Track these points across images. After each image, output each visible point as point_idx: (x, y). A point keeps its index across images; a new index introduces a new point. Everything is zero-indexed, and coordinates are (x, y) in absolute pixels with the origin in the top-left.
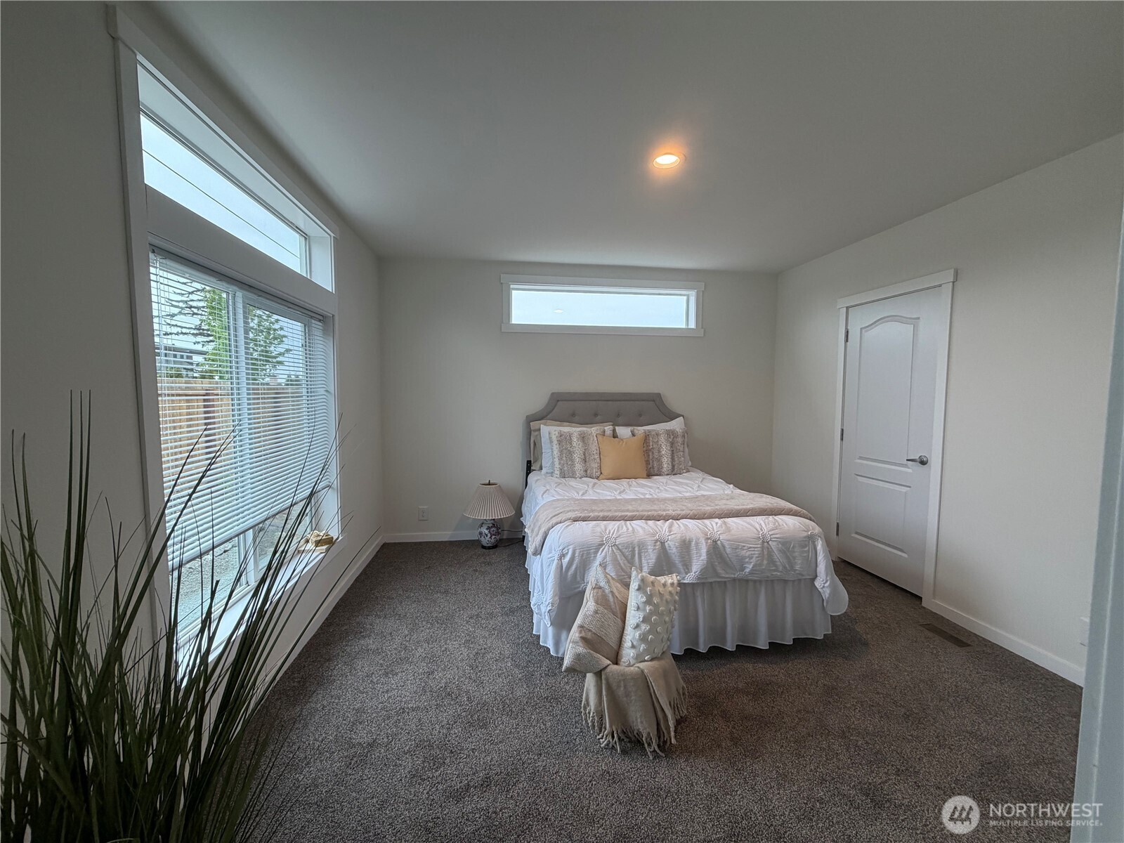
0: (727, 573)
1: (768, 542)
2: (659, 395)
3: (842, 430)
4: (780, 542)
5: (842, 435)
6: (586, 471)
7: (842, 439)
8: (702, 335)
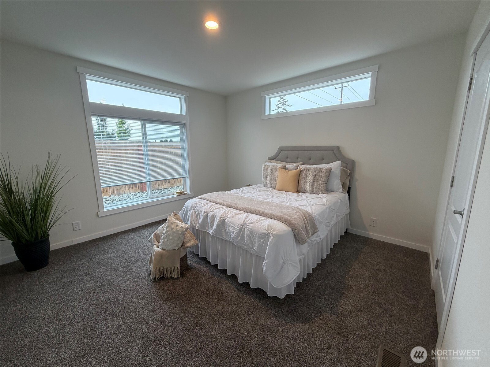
0: (226, 237)
1: (244, 229)
2: (338, 148)
3: (453, 178)
4: (249, 230)
5: (452, 182)
6: (271, 185)
7: (452, 186)
8: (374, 105)
